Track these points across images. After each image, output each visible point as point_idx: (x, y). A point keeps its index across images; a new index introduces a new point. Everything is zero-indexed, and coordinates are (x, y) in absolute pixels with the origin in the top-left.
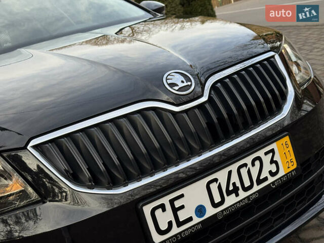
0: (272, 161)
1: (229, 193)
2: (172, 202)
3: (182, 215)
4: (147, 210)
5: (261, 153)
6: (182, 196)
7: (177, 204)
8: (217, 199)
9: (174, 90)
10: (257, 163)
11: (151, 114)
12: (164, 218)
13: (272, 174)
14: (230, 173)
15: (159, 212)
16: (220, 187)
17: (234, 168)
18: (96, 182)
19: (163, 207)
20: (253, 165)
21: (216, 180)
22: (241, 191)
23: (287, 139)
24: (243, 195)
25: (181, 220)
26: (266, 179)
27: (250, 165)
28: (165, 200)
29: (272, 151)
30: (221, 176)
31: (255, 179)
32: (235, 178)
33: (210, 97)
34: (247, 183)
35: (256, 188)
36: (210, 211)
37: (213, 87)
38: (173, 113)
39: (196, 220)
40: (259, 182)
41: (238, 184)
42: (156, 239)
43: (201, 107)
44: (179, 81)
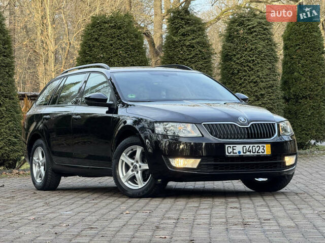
0: (263, 149)
1: (248, 151)
2: (233, 147)
3: (235, 151)
4: (227, 146)
5: (260, 145)
6: (236, 147)
7: (234, 148)
8: (245, 152)
9: (241, 121)
11: (233, 126)
12: (230, 150)
13: (262, 152)
15: (229, 148)
16: (246, 149)
17: (251, 146)
18: (216, 136)
19: (230, 147)
20: (257, 146)
21: (245, 147)
22: (252, 152)
23: (270, 145)
24: (252, 154)
26: (260, 153)
28: (232, 146)
29: (264, 146)
30: (247, 146)
31: (257, 151)
32: (251, 148)
33: (250, 126)
34: (254, 151)
35: (256, 154)
36: (242, 154)
37: (252, 125)
38: (239, 127)
39: (238, 154)
41: (251, 150)
42: (227, 154)
43: (247, 128)
44: (243, 120)
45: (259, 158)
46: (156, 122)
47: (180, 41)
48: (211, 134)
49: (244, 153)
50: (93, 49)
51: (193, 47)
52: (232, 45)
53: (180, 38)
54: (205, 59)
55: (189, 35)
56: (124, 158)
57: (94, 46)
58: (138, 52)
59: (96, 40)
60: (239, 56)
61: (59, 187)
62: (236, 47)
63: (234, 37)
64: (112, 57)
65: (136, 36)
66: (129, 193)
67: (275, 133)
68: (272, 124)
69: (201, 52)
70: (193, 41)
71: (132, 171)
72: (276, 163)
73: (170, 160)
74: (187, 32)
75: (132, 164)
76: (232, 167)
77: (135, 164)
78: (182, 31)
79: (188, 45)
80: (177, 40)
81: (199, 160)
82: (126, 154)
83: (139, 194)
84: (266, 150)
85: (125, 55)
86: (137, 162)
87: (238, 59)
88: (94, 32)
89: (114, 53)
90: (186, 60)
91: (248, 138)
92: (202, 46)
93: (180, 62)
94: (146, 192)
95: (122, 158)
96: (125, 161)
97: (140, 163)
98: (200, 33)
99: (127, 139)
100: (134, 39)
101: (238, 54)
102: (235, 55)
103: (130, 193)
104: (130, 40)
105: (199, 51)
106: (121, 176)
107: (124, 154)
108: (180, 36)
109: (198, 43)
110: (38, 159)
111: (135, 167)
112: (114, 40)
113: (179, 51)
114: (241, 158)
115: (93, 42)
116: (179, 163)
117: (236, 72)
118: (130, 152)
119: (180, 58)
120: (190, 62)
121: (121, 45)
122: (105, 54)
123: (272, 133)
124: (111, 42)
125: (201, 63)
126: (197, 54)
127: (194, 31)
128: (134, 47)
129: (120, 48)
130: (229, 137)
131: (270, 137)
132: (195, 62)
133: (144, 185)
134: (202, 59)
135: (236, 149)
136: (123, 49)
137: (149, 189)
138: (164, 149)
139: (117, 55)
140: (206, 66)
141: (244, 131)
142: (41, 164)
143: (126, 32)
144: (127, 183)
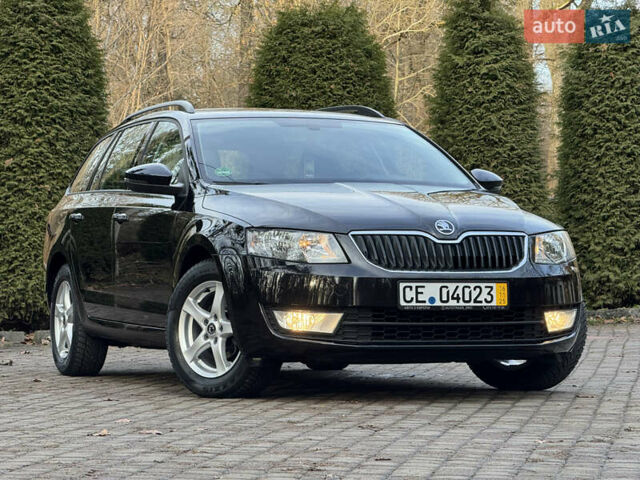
0: (489, 294)
1: (453, 298)
2: (417, 287)
3: (421, 298)
4: (402, 285)
5: (483, 285)
6: (423, 287)
7: (420, 290)
8: (445, 298)
9: (440, 230)
10: (478, 290)
11: (422, 240)
12: (410, 294)
13: (486, 301)
14: (457, 287)
15: (408, 290)
16: (448, 292)
17: (461, 285)
18: (378, 263)
19: (411, 288)
20: (475, 289)
21: (447, 287)
22: (461, 301)
23: (505, 285)
24: (461, 303)
25: (420, 299)
26: (481, 302)
27: (472, 288)
28: (414, 285)
29: (492, 288)
30: (452, 286)
31: (473, 298)
32: (459, 291)
33: (462, 242)
34: (467, 299)
35: (472, 304)
36: (438, 303)
37: (467, 238)
38: (435, 243)
39: (428, 304)
40: (475, 301)
41: (461, 296)
42: (402, 303)
43: (453, 245)
44: (445, 226)
45: (478, 313)
46: (251, 229)
47: (469, 65)
48: (369, 258)
49: (442, 301)
50: (277, 79)
51: (495, 78)
52: (583, 73)
53: (469, 59)
54: (521, 103)
55: (486, 53)
56: (191, 308)
57: (278, 74)
58: (371, 86)
59: (285, 60)
60: (596, 98)
61: (104, 369)
62: (592, 79)
63: (588, 59)
64: (314, 96)
65: (369, 54)
66: (197, 386)
67: (521, 257)
68: (517, 237)
69: (511, 88)
70: (496, 66)
71: (206, 337)
72: (522, 326)
73: (276, 314)
74: (483, 45)
75: (206, 321)
76: (415, 332)
77: (212, 321)
78: (471, 44)
79: (484, 74)
80: (461, 64)
81: (338, 316)
82: (196, 298)
83: (217, 389)
84: (496, 296)
85: (340, 93)
86: (216, 317)
87: (595, 104)
88: (280, 44)
89: (318, 88)
90: (479, 104)
91: (456, 268)
92: (515, 76)
93: (468, 109)
94: (230, 385)
95: (186, 307)
96: (193, 315)
97: (221, 320)
98: (511, 48)
99: (196, 266)
100: (364, 59)
101: (595, 93)
102: (588, 97)
103: (199, 385)
104: (354, 62)
105: (508, 86)
106: (183, 347)
107: (190, 299)
108: (468, 54)
109: (506, 69)
110: (64, 307)
111: (212, 329)
112: (321, 61)
113: (464, 85)
114: (434, 313)
115: (277, 65)
116: (298, 321)
117: (589, 131)
118: (204, 295)
119: (465, 101)
120: (487, 109)
121: (334, 72)
122: (299, 90)
123: (514, 257)
124: (313, 65)
125: (512, 111)
126: (503, 93)
127: (498, 45)
128: (362, 77)
129: (332, 79)
130: (410, 265)
131: (509, 267)
132: (499, 110)
133: (227, 369)
134: (514, 103)
135: (425, 293)
136: (338, 80)
137: (237, 379)
138: (271, 289)
139: (324, 93)
140: (522, 119)
141: (446, 252)
142: (67, 318)
143: (345, 45)
144: (196, 363)
